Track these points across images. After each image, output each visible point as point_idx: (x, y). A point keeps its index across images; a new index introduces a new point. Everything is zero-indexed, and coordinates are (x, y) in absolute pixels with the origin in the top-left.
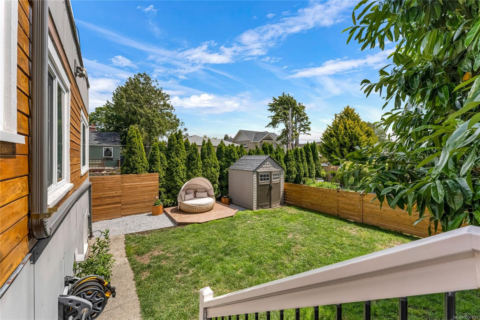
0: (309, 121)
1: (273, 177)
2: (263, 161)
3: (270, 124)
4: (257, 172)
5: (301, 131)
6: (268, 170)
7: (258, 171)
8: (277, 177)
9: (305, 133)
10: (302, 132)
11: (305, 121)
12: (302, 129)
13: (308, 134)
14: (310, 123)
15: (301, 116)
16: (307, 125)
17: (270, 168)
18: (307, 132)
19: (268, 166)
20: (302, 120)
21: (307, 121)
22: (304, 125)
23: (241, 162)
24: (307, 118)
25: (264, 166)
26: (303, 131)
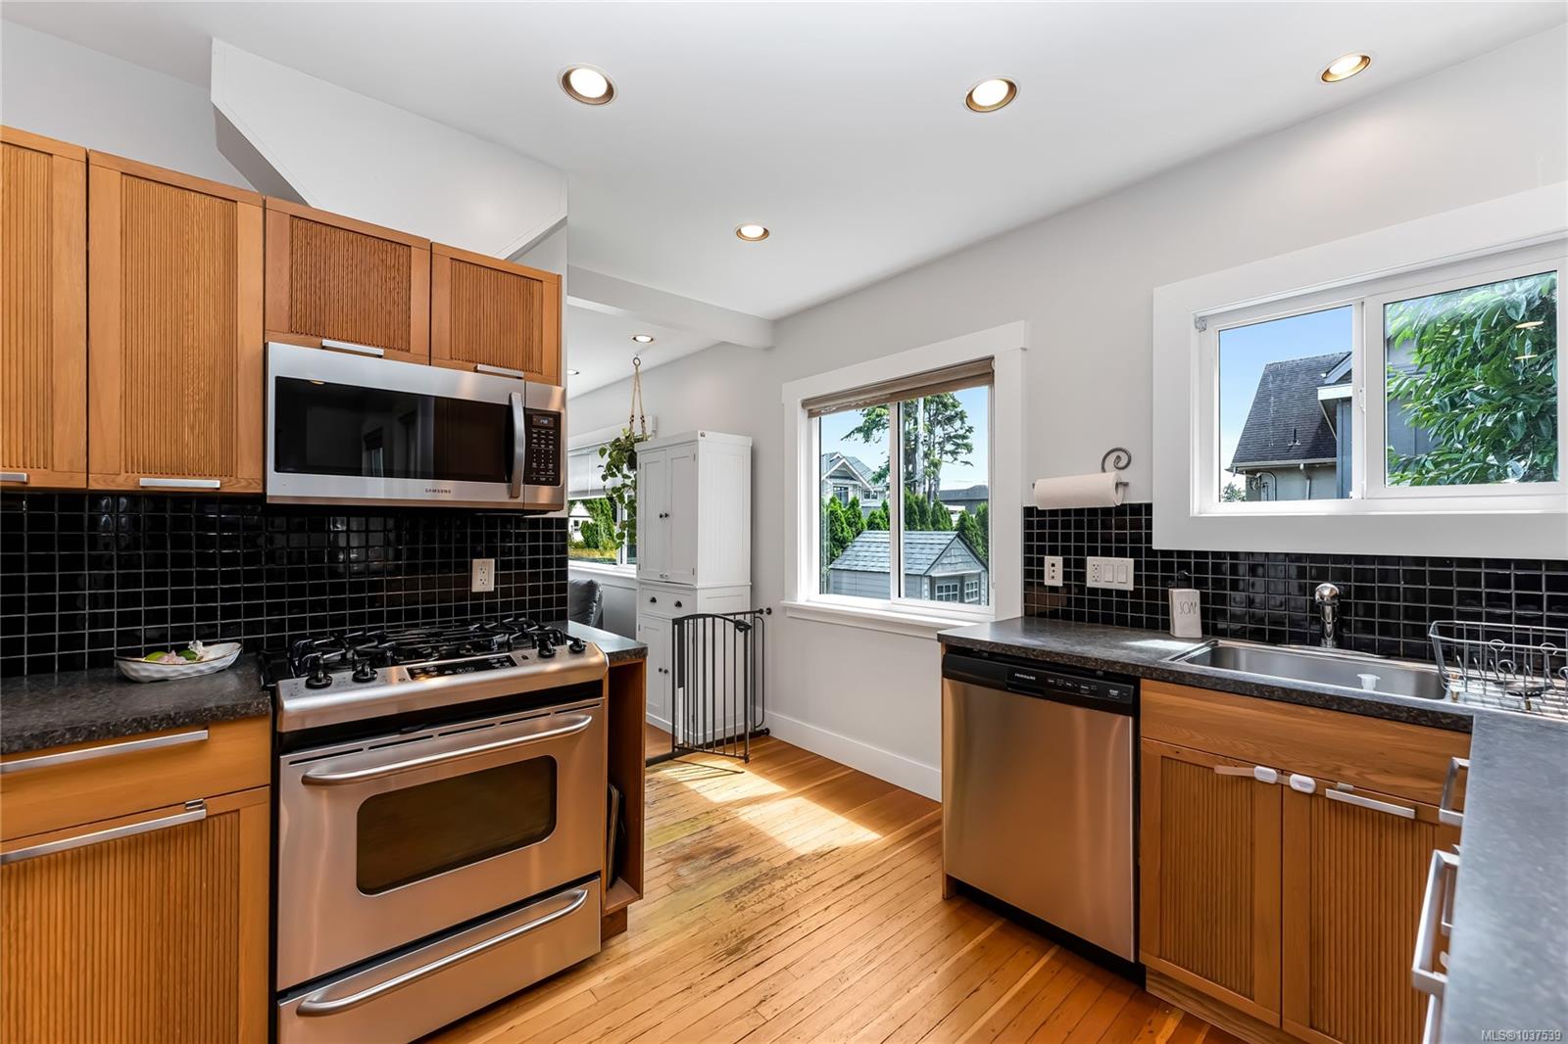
0: (968, 423)
1: (966, 591)
2: (943, 547)
3: (859, 430)
4: (930, 576)
5: (946, 453)
6: (952, 571)
7: (934, 574)
8: (974, 590)
9: (956, 459)
10: (948, 458)
11: (957, 424)
12: (949, 447)
13: (967, 463)
14: (970, 430)
15: (945, 406)
16: (964, 437)
17: (958, 567)
18: (963, 456)
19: (954, 560)
20: (950, 420)
21: (963, 423)
22: (955, 437)
23: (865, 548)
24: (962, 416)
25: (945, 561)
26: (953, 453)
